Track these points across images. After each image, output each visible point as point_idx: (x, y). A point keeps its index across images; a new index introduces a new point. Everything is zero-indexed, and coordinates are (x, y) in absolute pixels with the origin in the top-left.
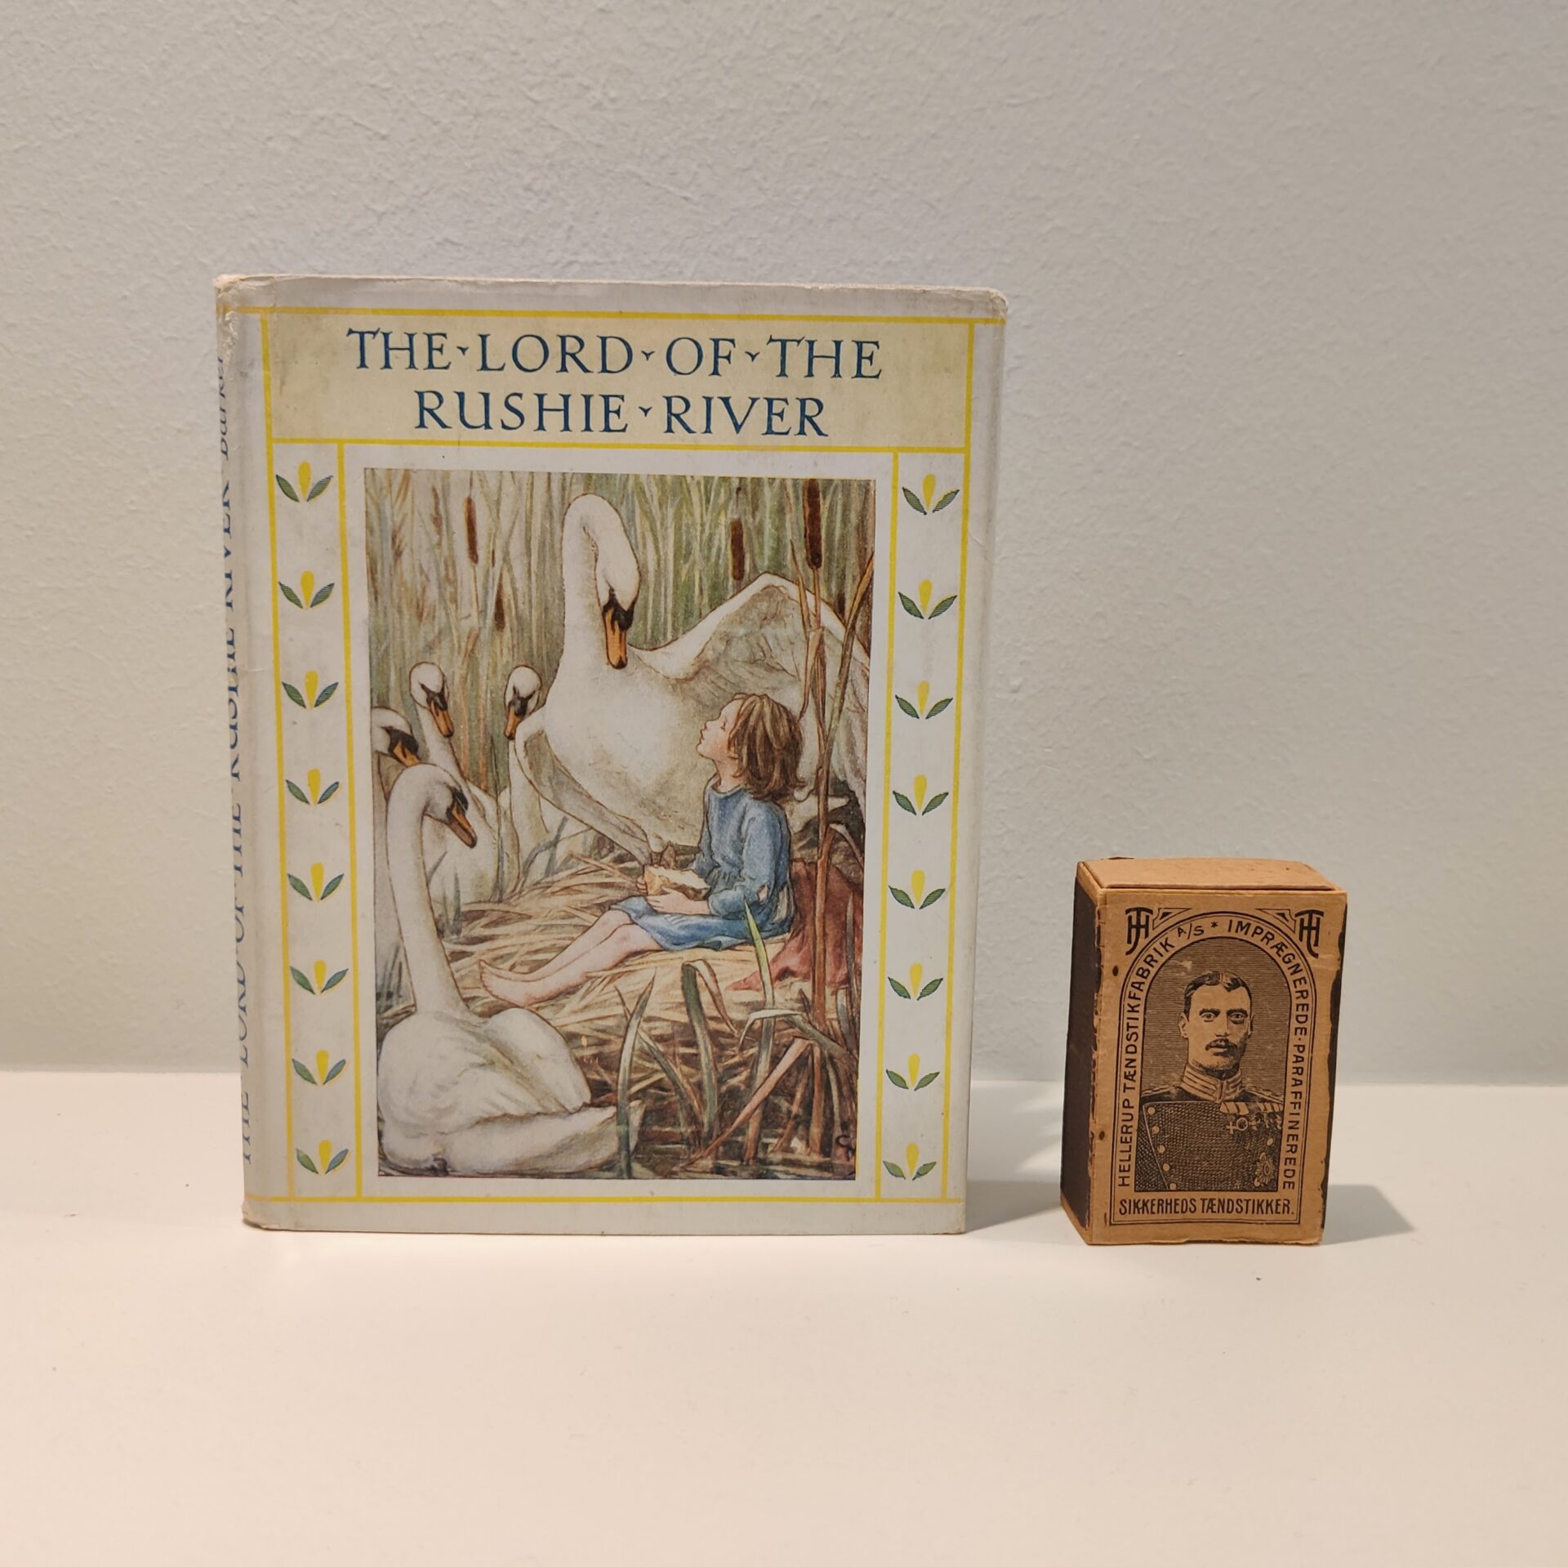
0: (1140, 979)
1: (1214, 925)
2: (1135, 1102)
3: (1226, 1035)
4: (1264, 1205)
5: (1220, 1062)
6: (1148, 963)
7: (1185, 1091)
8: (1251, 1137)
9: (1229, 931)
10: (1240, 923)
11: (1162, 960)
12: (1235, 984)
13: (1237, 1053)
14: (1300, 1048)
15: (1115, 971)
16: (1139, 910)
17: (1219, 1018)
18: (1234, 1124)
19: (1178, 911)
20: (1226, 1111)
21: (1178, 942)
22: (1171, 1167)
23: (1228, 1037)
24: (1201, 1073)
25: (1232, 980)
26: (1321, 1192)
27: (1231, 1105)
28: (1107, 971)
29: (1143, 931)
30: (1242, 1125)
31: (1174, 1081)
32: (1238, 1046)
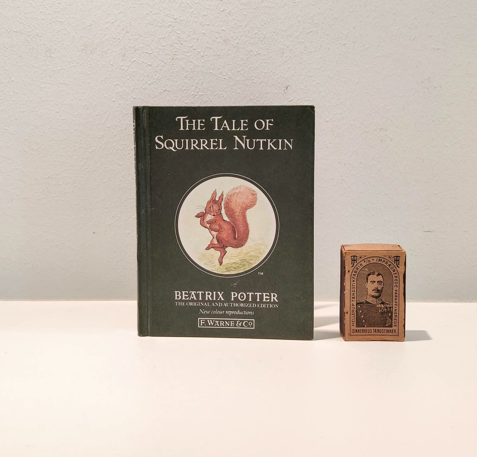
0: (355, 274)
1: (373, 260)
2: (355, 304)
3: (377, 287)
4: (389, 331)
6: (357, 269)
7: (367, 301)
8: (385, 313)
9: (377, 261)
10: (379, 259)
11: (360, 269)
12: (379, 275)
13: (380, 292)
14: (396, 291)
15: (349, 271)
16: (354, 256)
17: (375, 283)
18: (380, 310)
19: (363, 257)
20: (378, 307)
21: (364, 264)
22: (365, 321)
24: (371, 297)
25: (378, 273)
26: (404, 327)
27: (380, 305)
28: (347, 272)
29: (355, 261)
30: (382, 310)
31: (365, 299)
32: (381, 290)
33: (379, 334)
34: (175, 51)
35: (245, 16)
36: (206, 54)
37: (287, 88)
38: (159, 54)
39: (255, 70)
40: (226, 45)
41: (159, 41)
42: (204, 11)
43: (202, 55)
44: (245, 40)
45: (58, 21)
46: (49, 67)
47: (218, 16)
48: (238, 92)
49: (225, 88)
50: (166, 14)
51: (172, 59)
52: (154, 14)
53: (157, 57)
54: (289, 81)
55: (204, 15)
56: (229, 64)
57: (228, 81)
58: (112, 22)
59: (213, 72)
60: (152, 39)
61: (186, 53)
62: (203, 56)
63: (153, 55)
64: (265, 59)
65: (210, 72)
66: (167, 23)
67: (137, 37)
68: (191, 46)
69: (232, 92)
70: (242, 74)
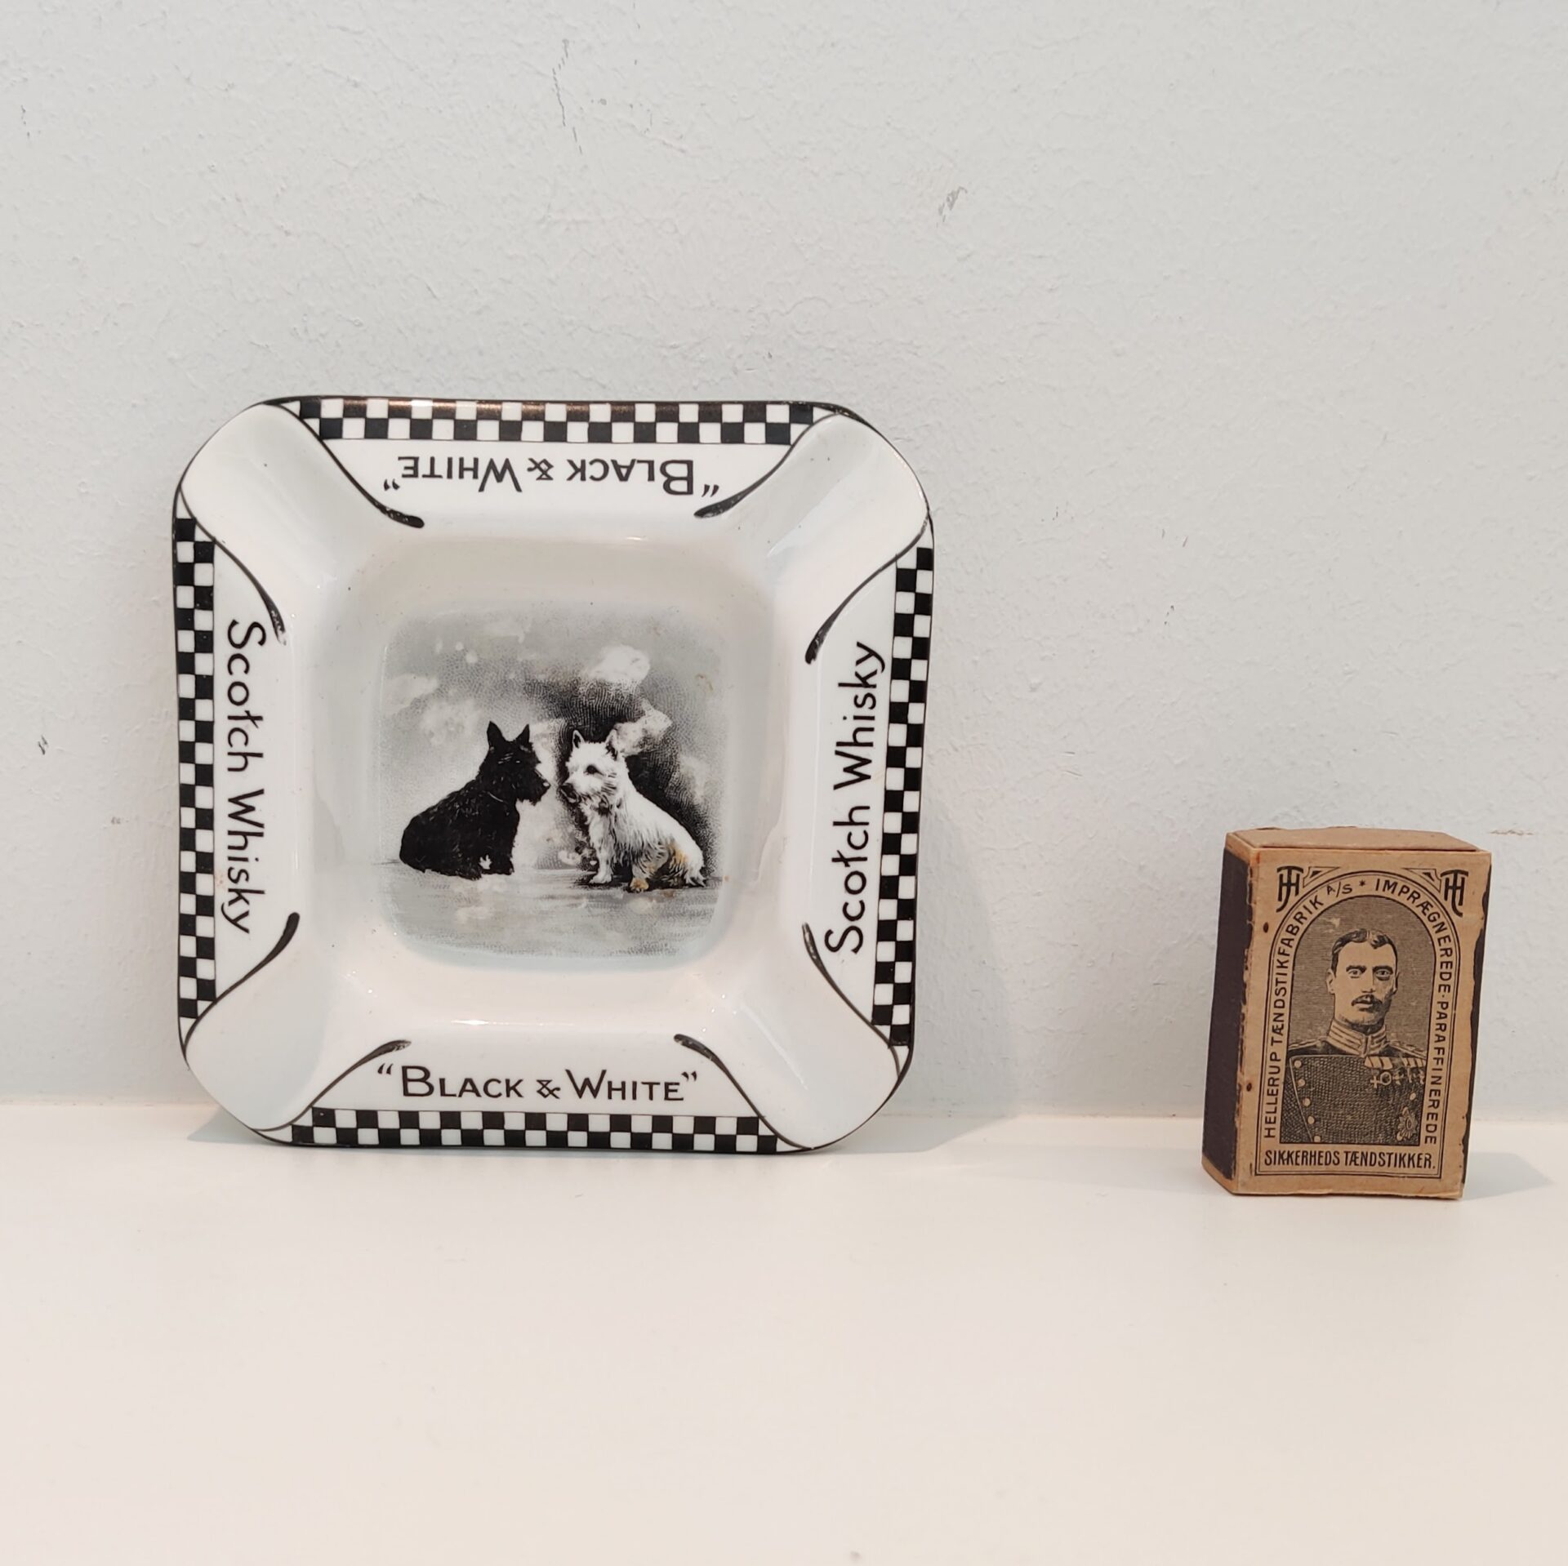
0: (1289, 936)
1: (1362, 883)
2: (1282, 1055)
3: (1372, 991)
4: (1406, 1158)
5: (1366, 1018)
6: (1298, 920)
7: (1330, 1045)
8: (1394, 1092)
9: (1377, 889)
10: (1387, 882)
11: (1310, 918)
12: (1381, 942)
13: (1382, 1009)
14: (1444, 1004)
15: (1266, 928)
16: (1290, 869)
17: (1363, 975)
18: (1378, 1079)
19: (1327, 870)
20: (1370, 1066)
21: (1327, 899)
22: (1316, 1120)
23: (1374, 994)
24: (1348, 1028)
25: (1379, 937)
26: (1462, 1147)
27: (1376, 1060)
28: (1258, 927)
29: (1293, 889)
30: (1385, 1079)
31: (1320, 1035)
32: (1384, 1002)
33: (1370, 1169)
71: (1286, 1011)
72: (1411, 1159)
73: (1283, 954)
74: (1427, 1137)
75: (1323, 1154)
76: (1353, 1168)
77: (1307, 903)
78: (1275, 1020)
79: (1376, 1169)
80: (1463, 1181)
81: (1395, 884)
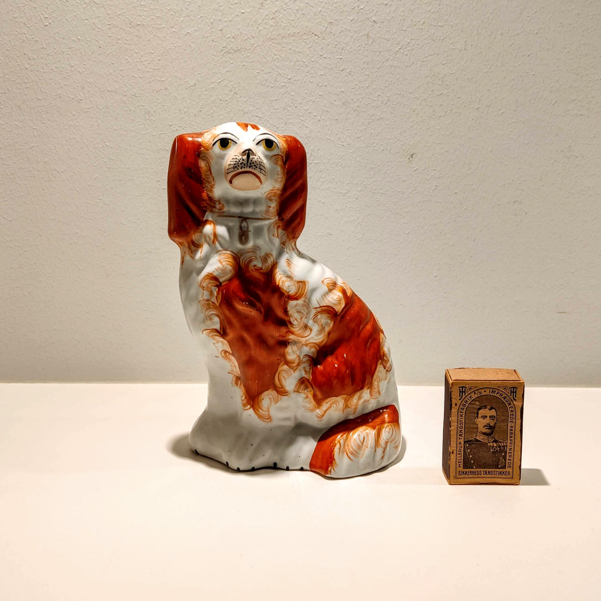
0: (463, 407)
1: (485, 391)
2: (463, 443)
3: (489, 423)
4: (502, 473)
5: (488, 431)
6: (466, 403)
7: (477, 439)
8: (497, 453)
9: (490, 393)
10: (493, 391)
11: (470, 402)
12: (491, 408)
13: (493, 429)
14: (512, 427)
15: (456, 405)
16: (462, 387)
17: (486, 419)
18: (492, 449)
19: (473, 388)
21: (474, 396)
22: (474, 461)
23: (490, 424)
24: (482, 434)
25: (491, 407)
26: (519, 469)
27: (491, 444)
28: (453, 405)
29: (464, 393)
30: (494, 449)
31: (474, 436)
32: (493, 426)
33: (490, 476)
34: (288, 115)
35: (367, 76)
36: (323, 118)
37: (413, 156)
38: (271, 118)
39: (377, 136)
40: (345, 109)
41: (270, 103)
42: (322, 70)
43: (318, 119)
44: (366, 104)
45: (159, 80)
46: (147, 131)
47: (337, 76)
48: (357, 160)
49: (343, 156)
50: (279, 73)
51: (285, 123)
52: (266, 73)
53: (268, 121)
54: (414, 149)
55: (321, 75)
56: (349, 129)
57: (347, 147)
58: (218, 81)
59: (330, 138)
60: (263, 101)
61: (301, 117)
62: (320, 120)
63: (264, 119)
64: (389, 124)
65: (327, 138)
66: (280, 84)
67: (247, 99)
68: (307, 109)
69: (351, 160)
70: (362, 140)
71: (463, 429)
72: (503, 473)
73: (462, 412)
74: (508, 466)
75: (476, 472)
76: (486, 476)
77: (468, 397)
78: (460, 432)
79: (493, 476)
80: (520, 479)
81: (495, 391)
